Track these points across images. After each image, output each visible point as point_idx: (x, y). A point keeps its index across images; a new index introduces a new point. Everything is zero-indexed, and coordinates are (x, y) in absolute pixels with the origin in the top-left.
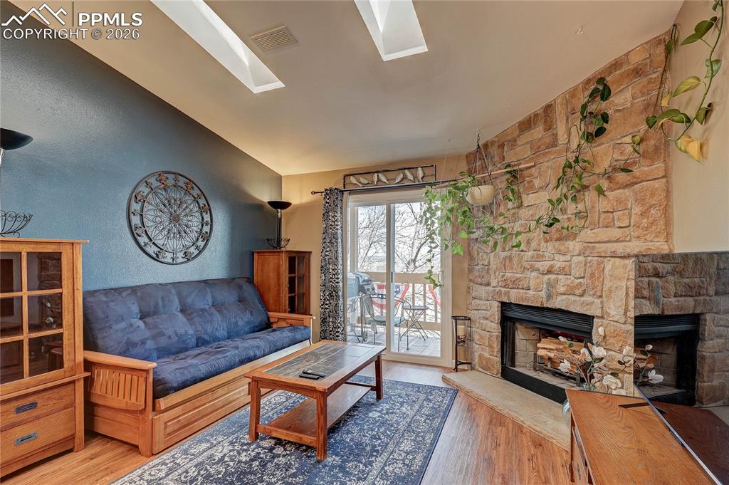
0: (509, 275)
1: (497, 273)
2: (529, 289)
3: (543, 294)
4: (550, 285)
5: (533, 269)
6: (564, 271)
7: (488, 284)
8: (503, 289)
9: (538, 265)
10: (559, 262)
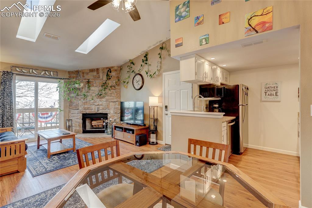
0: (86, 106)
1: (82, 106)
2: (92, 109)
3: (96, 110)
4: (98, 108)
5: (94, 105)
6: (101, 105)
7: (78, 109)
8: (84, 110)
9: (95, 104)
10: (100, 103)
